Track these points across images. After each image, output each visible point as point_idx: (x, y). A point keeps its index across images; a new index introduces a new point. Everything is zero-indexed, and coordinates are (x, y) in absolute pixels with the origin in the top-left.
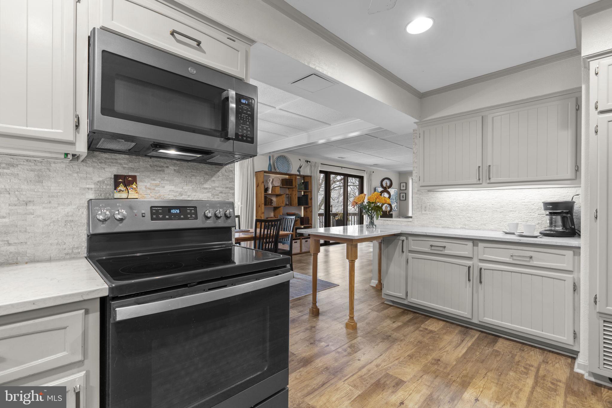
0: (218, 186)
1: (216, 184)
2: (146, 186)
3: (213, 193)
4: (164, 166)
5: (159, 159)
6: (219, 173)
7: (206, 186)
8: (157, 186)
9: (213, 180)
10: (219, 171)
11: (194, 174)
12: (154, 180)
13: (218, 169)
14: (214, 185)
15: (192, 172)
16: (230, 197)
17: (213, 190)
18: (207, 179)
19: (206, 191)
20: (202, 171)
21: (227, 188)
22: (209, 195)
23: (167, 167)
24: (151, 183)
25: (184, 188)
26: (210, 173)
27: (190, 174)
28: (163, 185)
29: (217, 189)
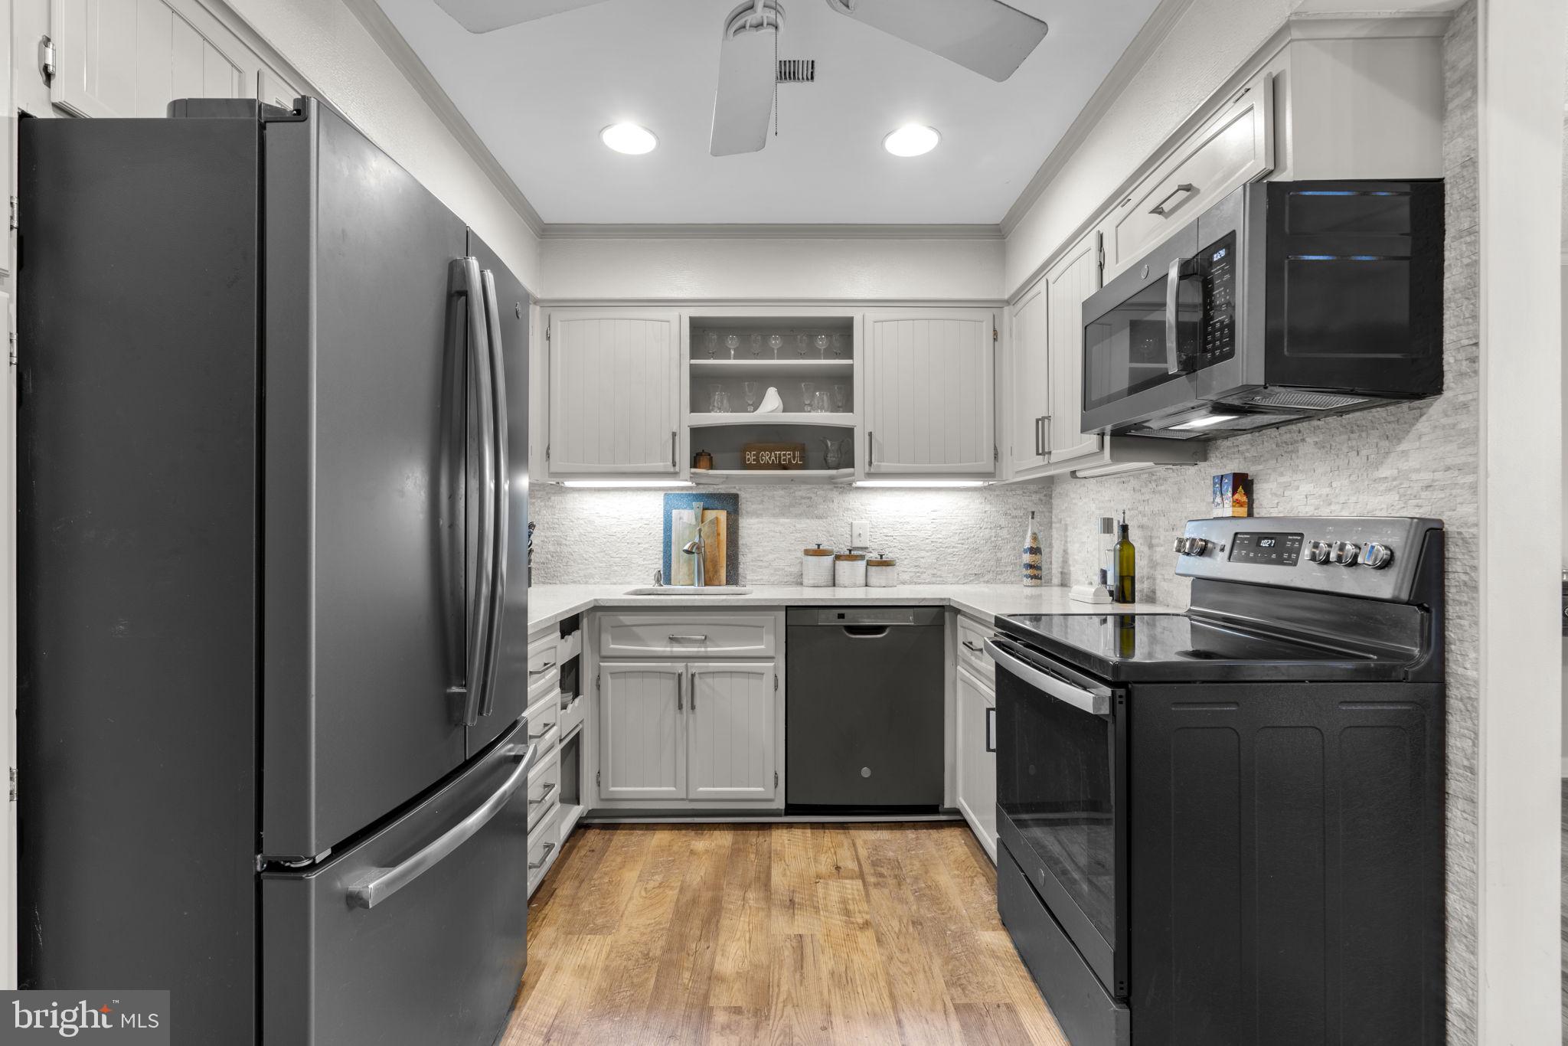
0: (1418, 467)
1: (1414, 461)
2: (1271, 489)
3: (1402, 491)
4: (1298, 441)
5: (1290, 427)
6: (1422, 425)
7: (1385, 472)
8: (1287, 486)
9: (1403, 452)
10: (1421, 416)
11: (1354, 443)
12: (1282, 474)
13: (1417, 412)
14: (1404, 466)
15: (1349, 439)
16: (1459, 500)
17: (1401, 484)
18: (1387, 450)
19: (1383, 487)
20: (1372, 431)
21: (1448, 469)
22: (1393, 497)
23: (1303, 440)
24: (1278, 483)
25: (1334, 485)
26: (1394, 430)
27: (1346, 445)
28: (1296, 483)
29: (1414, 476)
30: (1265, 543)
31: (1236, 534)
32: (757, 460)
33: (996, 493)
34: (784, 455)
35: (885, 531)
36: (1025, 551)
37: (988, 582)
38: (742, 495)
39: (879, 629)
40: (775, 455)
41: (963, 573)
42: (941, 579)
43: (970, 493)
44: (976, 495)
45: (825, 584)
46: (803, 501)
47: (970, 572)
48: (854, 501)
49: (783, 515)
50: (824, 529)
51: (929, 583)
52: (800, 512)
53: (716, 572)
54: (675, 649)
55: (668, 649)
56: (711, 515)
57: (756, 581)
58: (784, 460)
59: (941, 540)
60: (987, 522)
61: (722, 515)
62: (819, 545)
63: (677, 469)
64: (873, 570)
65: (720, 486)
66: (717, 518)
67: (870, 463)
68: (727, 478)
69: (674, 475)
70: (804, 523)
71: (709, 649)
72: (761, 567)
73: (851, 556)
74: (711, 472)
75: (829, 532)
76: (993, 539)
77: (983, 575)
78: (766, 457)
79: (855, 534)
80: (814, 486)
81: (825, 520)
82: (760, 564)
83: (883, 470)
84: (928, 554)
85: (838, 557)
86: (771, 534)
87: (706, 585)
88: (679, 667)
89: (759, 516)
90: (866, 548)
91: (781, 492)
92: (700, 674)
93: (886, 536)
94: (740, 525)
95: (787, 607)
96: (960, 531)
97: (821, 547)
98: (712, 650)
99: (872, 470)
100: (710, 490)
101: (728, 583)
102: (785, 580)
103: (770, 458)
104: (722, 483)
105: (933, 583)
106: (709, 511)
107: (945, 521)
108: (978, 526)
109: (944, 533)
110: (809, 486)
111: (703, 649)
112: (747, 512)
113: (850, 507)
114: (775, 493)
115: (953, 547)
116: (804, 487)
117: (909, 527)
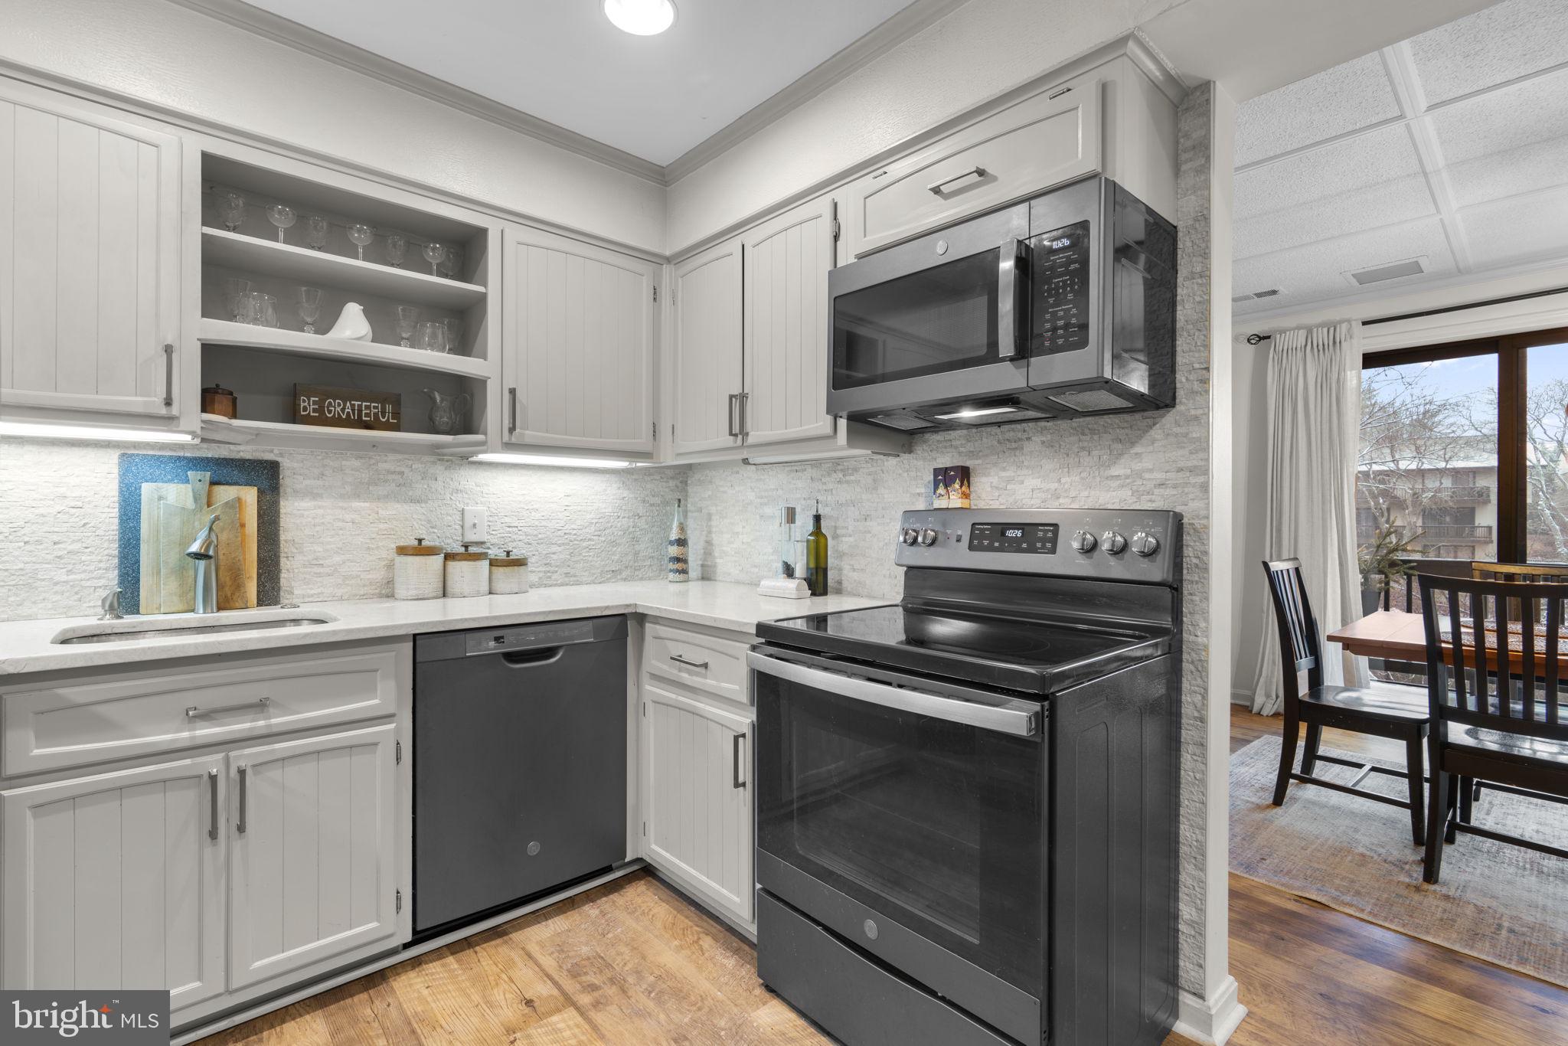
0: (1151, 467)
1: (1147, 463)
2: (992, 483)
3: (1135, 488)
4: (1022, 439)
5: (1013, 426)
6: (1156, 433)
7: (1116, 471)
8: (1010, 480)
9: (1136, 454)
10: (1154, 425)
11: (1085, 444)
12: (1004, 469)
13: (1150, 421)
14: (1137, 466)
15: (1080, 440)
16: (1191, 496)
17: (1134, 482)
18: (1119, 452)
19: (1115, 484)
20: (1105, 435)
21: (1180, 470)
22: (1126, 493)
23: (1029, 439)
24: (999, 477)
25: (1063, 480)
26: (1127, 435)
27: (1077, 445)
28: (1020, 478)
29: (1147, 476)
30: (1010, 533)
31: (974, 524)
32: (320, 410)
33: (634, 477)
34: (367, 407)
35: (507, 520)
36: (671, 543)
37: (625, 580)
38: (286, 463)
39: (549, 652)
40: (353, 406)
41: (599, 571)
42: (575, 579)
43: (608, 476)
44: (613, 478)
45: (434, 594)
46: (390, 477)
47: (607, 569)
48: (469, 479)
49: (357, 496)
50: (423, 517)
51: (562, 585)
52: (385, 493)
53: (238, 585)
54: (198, 733)
55: (185, 734)
56: (226, 493)
57: (312, 596)
58: (367, 415)
59: (575, 532)
60: (625, 510)
61: (250, 495)
62: (420, 541)
63: (175, 410)
64: (499, 572)
65: (241, 448)
66: (239, 500)
67: (512, 429)
68: (257, 435)
69: (168, 421)
70: (393, 509)
71: (274, 721)
72: (319, 575)
73: (469, 553)
74: (237, 423)
75: (429, 521)
76: (631, 529)
77: (620, 571)
78: (336, 407)
79: (468, 524)
80: (406, 456)
81: (423, 505)
82: (321, 570)
83: (527, 441)
84: (560, 549)
85: (449, 557)
86: (340, 524)
87: (220, 609)
88: (212, 763)
89: (315, 496)
90: (483, 543)
91: (357, 463)
92: (254, 766)
93: (509, 527)
94: (282, 511)
95: (415, 635)
96: (596, 521)
97: (424, 543)
98: (279, 720)
99: (514, 440)
100: (223, 452)
101: (261, 602)
102: (362, 593)
103: (343, 410)
104: (248, 443)
105: (567, 585)
106: (222, 487)
107: (579, 508)
108: (616, 514)
109: (579, 522)
110: (399, 456)
111: (261, 723)
112: (295, 491)
113: (460, 487)
114: (344, 463)
115: (590, 540)
116: (391, 457)
117: (538, 515)
